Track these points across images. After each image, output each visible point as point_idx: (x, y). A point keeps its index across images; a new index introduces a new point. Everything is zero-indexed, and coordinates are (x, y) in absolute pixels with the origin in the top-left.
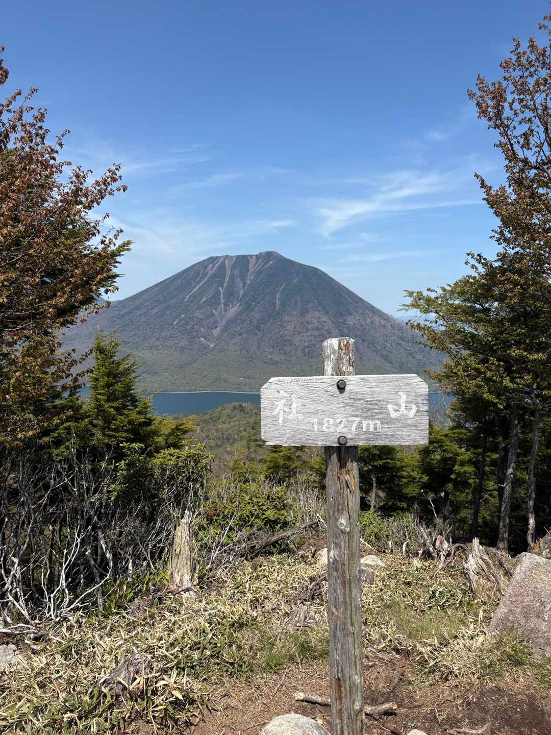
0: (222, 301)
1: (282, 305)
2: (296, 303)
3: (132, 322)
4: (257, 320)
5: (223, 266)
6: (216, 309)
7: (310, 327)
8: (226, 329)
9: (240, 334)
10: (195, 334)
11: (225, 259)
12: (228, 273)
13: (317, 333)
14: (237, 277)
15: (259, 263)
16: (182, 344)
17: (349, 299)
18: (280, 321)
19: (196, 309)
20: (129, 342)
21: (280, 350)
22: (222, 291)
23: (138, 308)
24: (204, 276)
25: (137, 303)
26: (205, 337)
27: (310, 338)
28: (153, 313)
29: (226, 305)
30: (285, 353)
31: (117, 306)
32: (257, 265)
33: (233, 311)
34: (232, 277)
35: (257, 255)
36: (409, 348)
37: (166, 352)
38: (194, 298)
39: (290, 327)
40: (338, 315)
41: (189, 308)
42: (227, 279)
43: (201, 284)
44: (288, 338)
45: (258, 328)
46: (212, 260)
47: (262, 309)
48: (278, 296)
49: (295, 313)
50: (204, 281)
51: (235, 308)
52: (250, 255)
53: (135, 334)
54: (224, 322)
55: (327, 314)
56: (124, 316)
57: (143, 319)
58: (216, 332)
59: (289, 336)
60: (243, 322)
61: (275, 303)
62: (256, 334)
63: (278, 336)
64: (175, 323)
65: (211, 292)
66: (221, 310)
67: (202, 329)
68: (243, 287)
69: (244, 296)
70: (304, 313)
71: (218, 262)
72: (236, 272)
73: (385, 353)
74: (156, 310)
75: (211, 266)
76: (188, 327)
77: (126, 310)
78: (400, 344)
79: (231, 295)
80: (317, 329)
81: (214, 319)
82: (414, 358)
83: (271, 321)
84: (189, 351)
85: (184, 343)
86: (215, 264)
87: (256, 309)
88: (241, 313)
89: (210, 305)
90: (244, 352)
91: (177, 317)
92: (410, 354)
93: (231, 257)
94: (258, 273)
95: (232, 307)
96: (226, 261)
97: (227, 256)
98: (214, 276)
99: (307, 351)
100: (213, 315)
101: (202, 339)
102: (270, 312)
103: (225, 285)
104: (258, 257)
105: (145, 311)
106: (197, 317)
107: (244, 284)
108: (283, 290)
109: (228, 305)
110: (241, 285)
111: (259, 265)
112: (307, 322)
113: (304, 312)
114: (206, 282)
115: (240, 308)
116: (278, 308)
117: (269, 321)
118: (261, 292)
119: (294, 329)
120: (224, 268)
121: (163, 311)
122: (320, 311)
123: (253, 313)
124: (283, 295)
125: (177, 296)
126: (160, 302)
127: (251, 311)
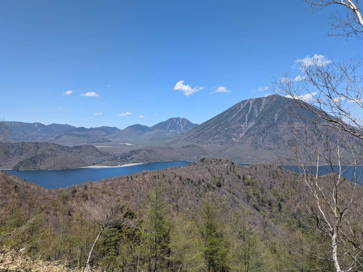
0: (247, 120)
1: (278, 119)
2: (286, 118)
3: (203, 132)
4: (263, 128)
5: (249, 104)
6: (243, 124)
8: (246, 133)
9: (253, 136)
10: (230, 136)
11: (250, 100)
12: (251, 107)
14: (255, 108)
15: (268, 101)
16: (223, 141)
18: (276, 128)
19: (233, 124)
20: (200, 141)
21: (274, 143)
22: (247, 116)
23: (207, 126)
24: (239, 109)
25: (207, 124)
26: (235, 138)
27: (293, 136)
28: (213, 128)
29: (248, 122)
30: (277, 144)
31: (199, 127)
32: (267, 102)
33: (252, 124)
34: (253, 108)
35: (267, 97)
37: (214, 145)
38: (233, 119)
39: (282, 131)
41: (229, 124)
42: (250, 110)
43: (237, 113)
44: (280, 136)
45: (264, 132)
46: (244, 102)
47: (267, 123)
48: (276, 115)
49: (285, 123)
50: (238, 112)
51: (253, 123)
52: (263, 98)
53: (203, 138)
54: (246, 130)
55: (305, 123)
56: (200, 130)
57: (208, 131)
58: (241, 135)
59: (280, 135)
60: (256, 129)
61: (274, 119)
62: (262, 135)
63: (274, 135)
64: (222, 132)
65: (241, 117)
66: (245, 124)
67: (234, 134)
68: (258, 113)
69: (258, 117)
71: (246, 102)
72: (255, 106)
74: (214, 127)
75: (242, 104)
76: (227, 133)
77: (202, 128)
79: (251, 117)
81: (241, 129)
83: (271, 128)
84: (226, 144)
85: (224, 140)
86: (245, 103)
87: (263, 123)
88: (255, 125)
89: (240, 123)
90: (254, 144)
91: (223, 129)
93: (253, 99)
94: (266, 105)
95: (252, 123)
96: (250, 102)
97: (251, 99)
98: (244, 109)
99: (290, 142)
100: (241, 127)
101: (233, 138)
102: (271, 124)
103: (249, 113)
104: (267, 98)
105: (209, 127)
106: (232, 129)
107: (259, 111)
108: (280, 112)
109: (250, 122)
110: (257, 112)
111: (268, 102)
113: (291, 122)
114: (240, 112)
115: (255, 123)
116: (276, 121)
117: (270, 128)
118: (267, 114)
119: (284, 131)
120: (249, 105)
121: (218, 127)
122: (300, 121)
123: (262, 125)
124: (279, 115)
125: (225, 119)
126: (217, 123)
127: (261, 124)
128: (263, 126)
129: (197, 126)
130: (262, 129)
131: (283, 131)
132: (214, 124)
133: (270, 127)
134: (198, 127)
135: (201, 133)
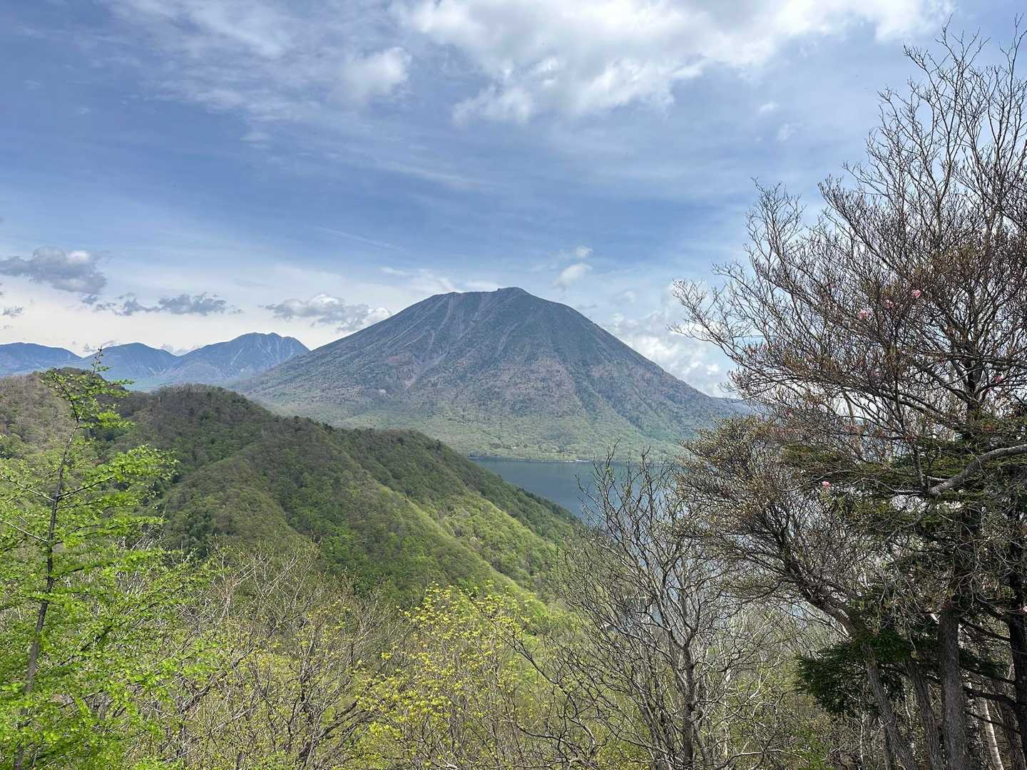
0: (431, 346)
1: (505, 350)
2: (524, 347)
4: (464, 368)
5: (445, 306)
6: (417, 357)
7: (533, 377)
9: (434, 385)
10: (373, 384)
11: (450, 297)
12: (449, 313)
13: (540, 385)
14: (459, 318)
15: (494, 300)
16: (349, 395)
17: (603, 345)
18: (495, 369)
19: (392, 355)
21: (480, 405)
22: (434, 335)
24: (419, 317)
26: (388, 389)
27: (528, 391)
29: (433, 351)
30: (486, 409)
32: (490, 304)
33: (440, 358)
34: (453, 317)
35: (493, 292)
36: (676, 410)
38: (396, 342)
39: (506, 377)
40: (580, 363)
42: (445, 320)
43: (411, 327)
44: (498, 390)
45: (462, 378)
46: (436, 298)
47: (476, 355)
48: (503, 338)
49: (518, 359)
50: (415, 324)
52: (484, 292)
53: (301, 385)
54: (422, 372)
55: (564, 361)
58: (407, 383)
59: (499, 388)
60: (445, 370)
61: (494, 349)
62: (456, 386)
63: (485, 387)
64: (359, 371)
65: (419, 336)
66: (425, 357)
67: (388, 379)
68: (464, 330)
70: (531, 359)
71: (442, 300)
72: (460, 313)
73: (635, 414)
74: (343, 358)
75: (430, 305)
76: (370, 376)
78: (665, 404)
79: (444, 339)
80: (543, 380)
81: (411, 368)
82: (680, 422)
83: (483, 370)
85: (352, 394)
86: (438, 303)
89: (410, 350)
90: (428, 406)
91: (365, 365)
92: (676, 417)
94: (487, 313)
95: (442, 354)
96: (452, 299)
97: (454, 294)
98: (431, 316)
100: (410, 362)
101: (382, 391)
102: (486, 358)
103: (440, 327)
106: (386, 365)
107: (467, 326)
108: (513, 330)
109: (437, 352)
110: (462, 327)
111: (493, 303)
112: (532, 372)
113: (532, 357)
114: (419, 324)
116: (499, 353)
117: (480, 370)
118: (483, 335)
119: (510, 379)
120: (447, 308)
121: (352, 359)
122: (554, 357)
123: (462, 359)
124: (511, 338)
125: (377, 341)
126: (353, 349)
127: (463, 357)
128: (465, 362)
129: (300, 356)
130: (460, 369)
131: (509, 377)
132: (343, 352)
133: (482, 366)
134: (301, 358)
135: (302, 373)
